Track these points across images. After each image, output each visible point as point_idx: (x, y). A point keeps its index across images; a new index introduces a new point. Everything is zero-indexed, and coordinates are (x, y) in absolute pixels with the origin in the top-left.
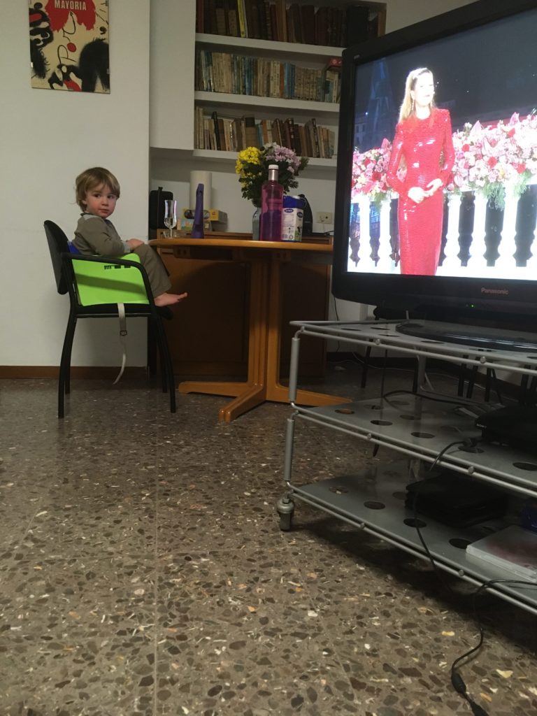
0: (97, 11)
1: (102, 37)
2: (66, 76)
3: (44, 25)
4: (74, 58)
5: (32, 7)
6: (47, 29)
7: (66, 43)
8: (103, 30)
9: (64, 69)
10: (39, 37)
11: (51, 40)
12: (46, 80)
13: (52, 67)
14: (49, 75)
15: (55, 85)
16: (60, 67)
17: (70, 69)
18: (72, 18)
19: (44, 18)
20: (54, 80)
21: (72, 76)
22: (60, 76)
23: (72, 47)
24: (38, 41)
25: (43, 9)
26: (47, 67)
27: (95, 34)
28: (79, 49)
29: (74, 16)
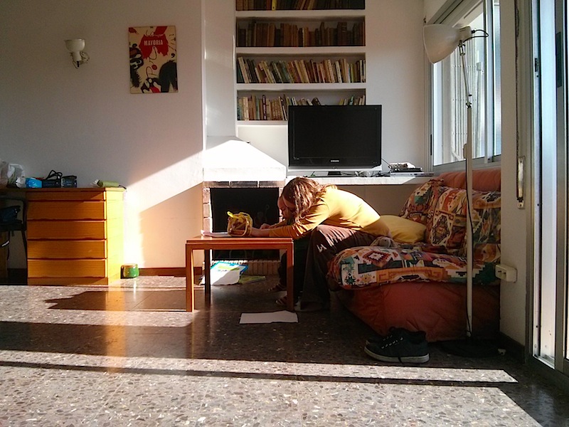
0: (169, 44)
1: (173, 59)
2: (151, 85)
3: (138, 56)
4: (156, 74)
5: (131, 46)
6: (140, 58)
7: (151, 64)
8: (173, 55)
9: (150, 81)
10: (135, 63)
11: (142, 64)
12: (139, 88)
13: (143, 80)
14: (141, 85)
15: (144, 90)
16: (148, 79)
17: (154, 80)
18: (154, 50)
19: (138, 52)
20: (144, 87)
21: (155, 84)
22: (148, 85)
23: (154, 67)
24: (135, 66)
25: (138, 47)
26: (140, 81)
27: (168, 58)
28: (159, 68)
29: (156, 49)
